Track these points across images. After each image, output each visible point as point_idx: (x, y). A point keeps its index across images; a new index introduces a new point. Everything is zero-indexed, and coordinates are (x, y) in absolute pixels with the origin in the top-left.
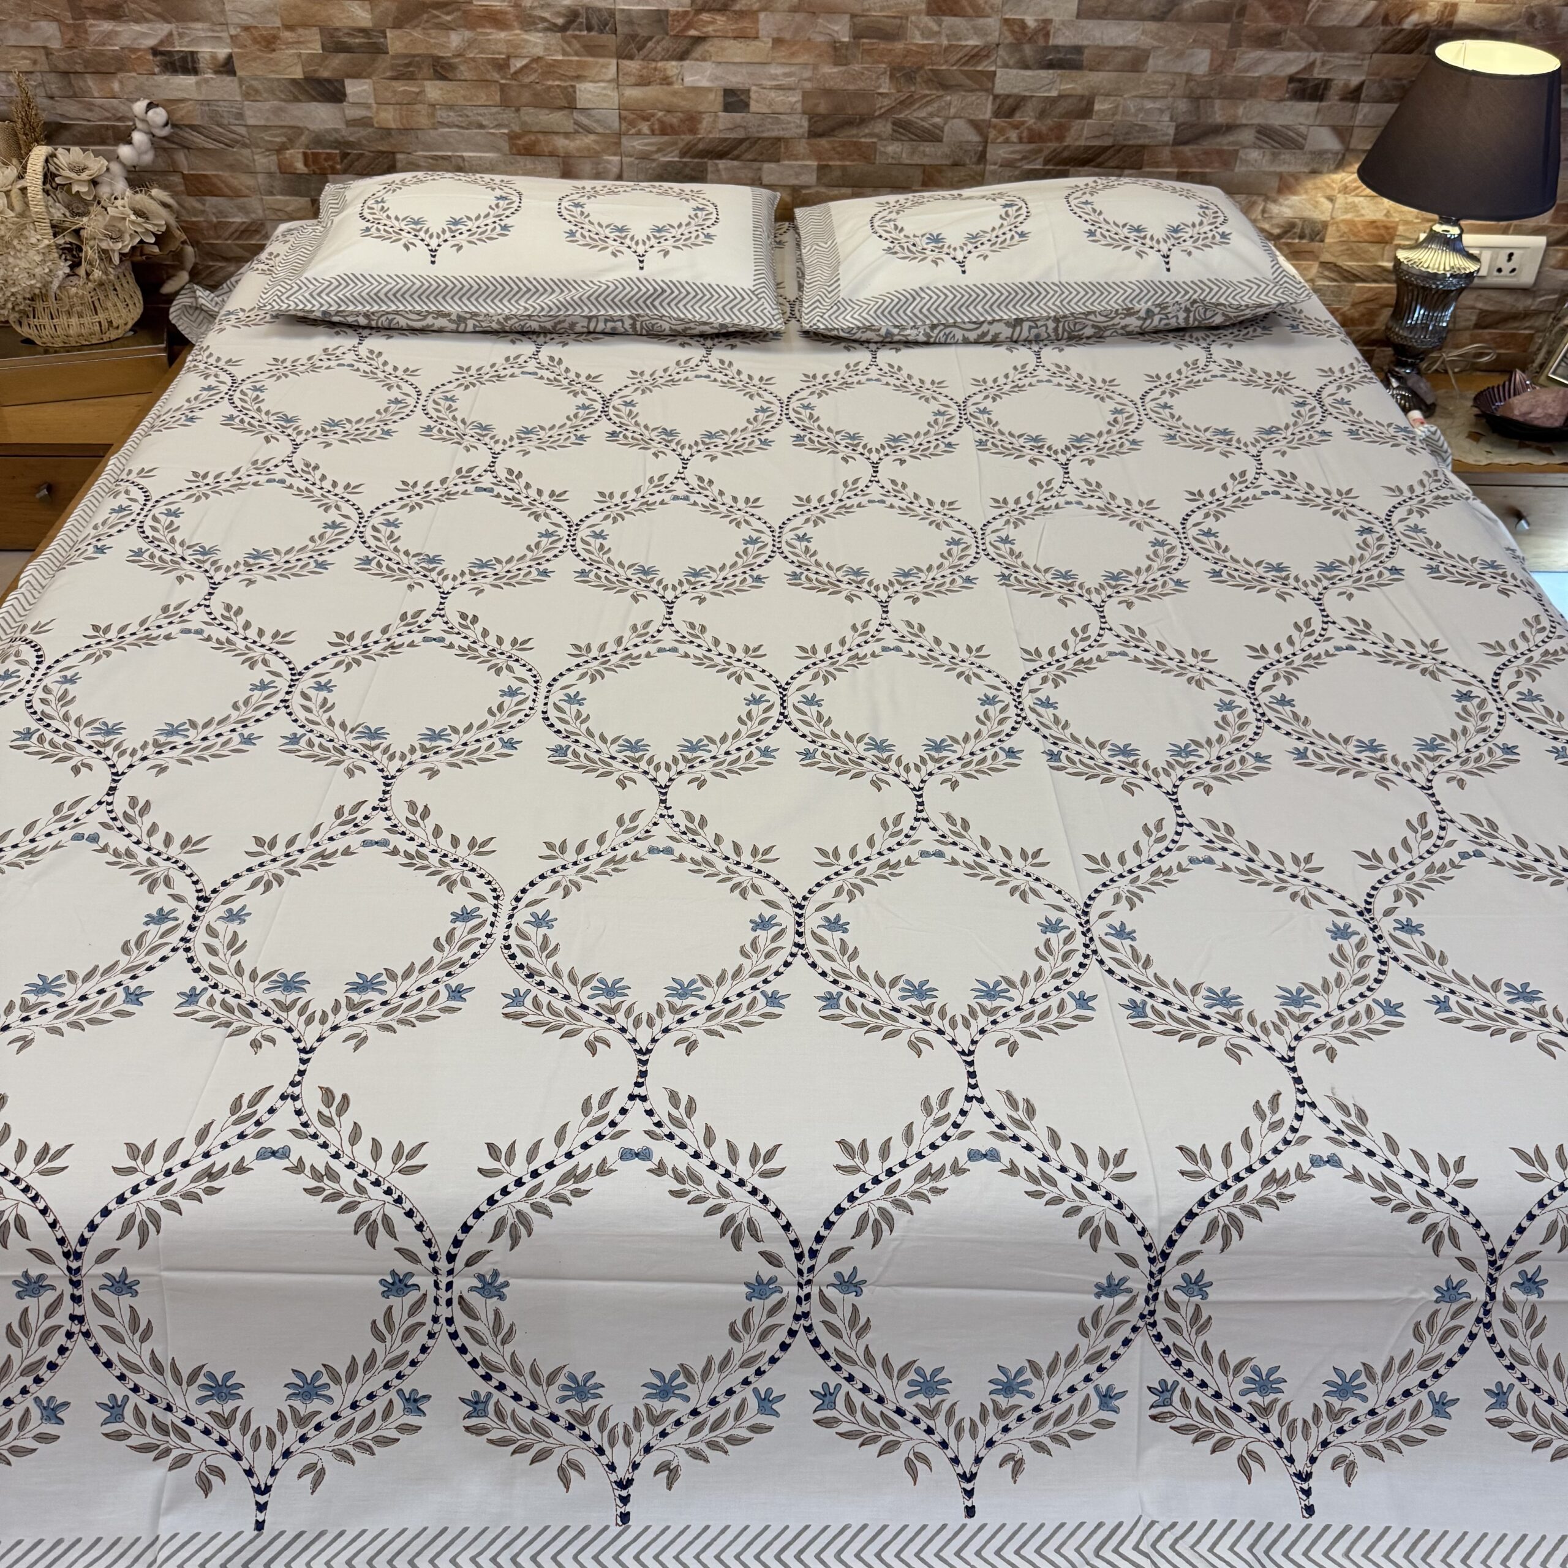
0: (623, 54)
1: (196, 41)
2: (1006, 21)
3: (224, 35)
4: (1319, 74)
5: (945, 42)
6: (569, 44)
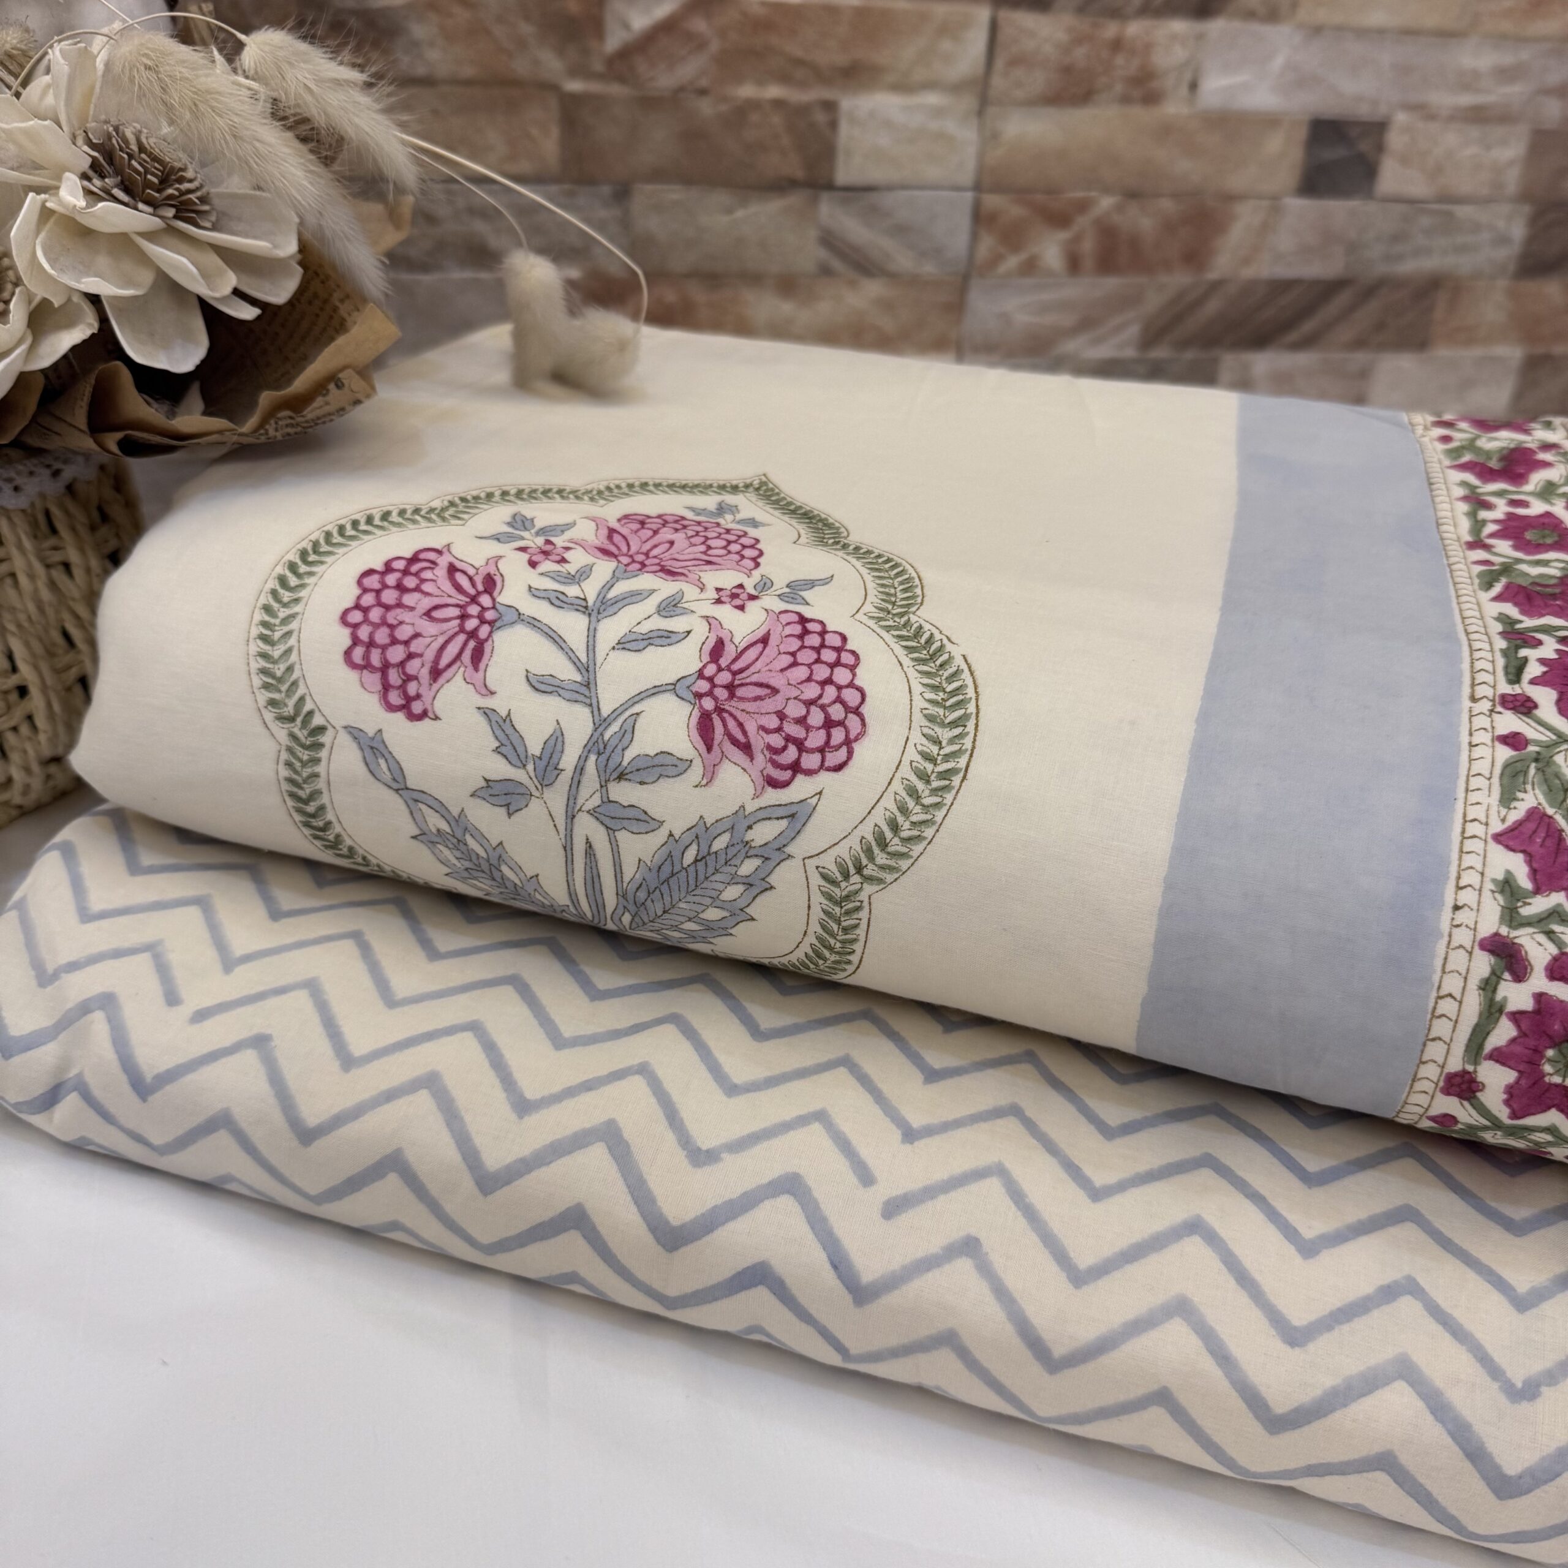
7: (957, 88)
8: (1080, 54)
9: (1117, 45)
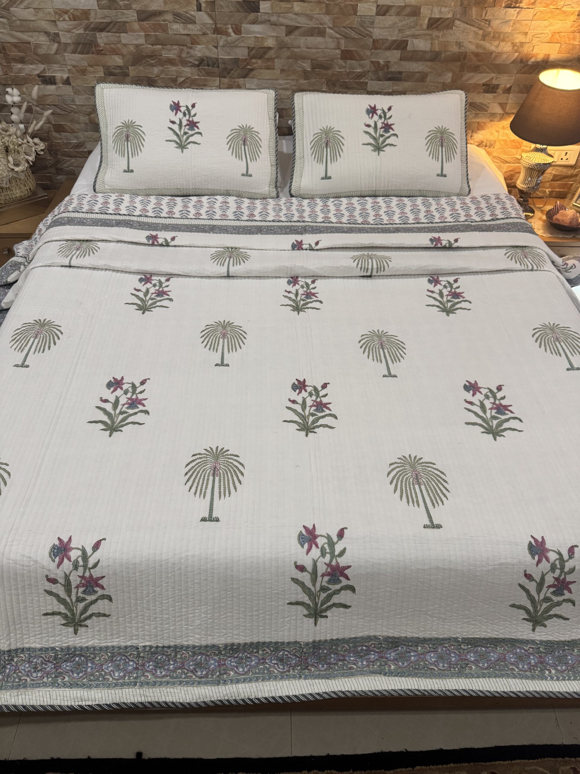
0: (221, 76)
1: (55, 71)
2: (372, 62)
3: (66, 69)
4: (494, 82)
5: (348, 70)
6: (200, 72)
7: (217, 87)
8: (230, 83)
9: (235, 82)
